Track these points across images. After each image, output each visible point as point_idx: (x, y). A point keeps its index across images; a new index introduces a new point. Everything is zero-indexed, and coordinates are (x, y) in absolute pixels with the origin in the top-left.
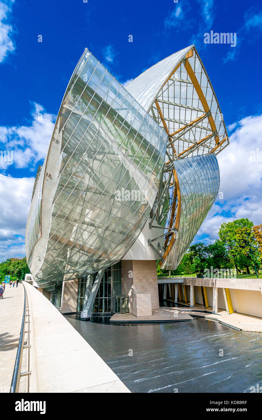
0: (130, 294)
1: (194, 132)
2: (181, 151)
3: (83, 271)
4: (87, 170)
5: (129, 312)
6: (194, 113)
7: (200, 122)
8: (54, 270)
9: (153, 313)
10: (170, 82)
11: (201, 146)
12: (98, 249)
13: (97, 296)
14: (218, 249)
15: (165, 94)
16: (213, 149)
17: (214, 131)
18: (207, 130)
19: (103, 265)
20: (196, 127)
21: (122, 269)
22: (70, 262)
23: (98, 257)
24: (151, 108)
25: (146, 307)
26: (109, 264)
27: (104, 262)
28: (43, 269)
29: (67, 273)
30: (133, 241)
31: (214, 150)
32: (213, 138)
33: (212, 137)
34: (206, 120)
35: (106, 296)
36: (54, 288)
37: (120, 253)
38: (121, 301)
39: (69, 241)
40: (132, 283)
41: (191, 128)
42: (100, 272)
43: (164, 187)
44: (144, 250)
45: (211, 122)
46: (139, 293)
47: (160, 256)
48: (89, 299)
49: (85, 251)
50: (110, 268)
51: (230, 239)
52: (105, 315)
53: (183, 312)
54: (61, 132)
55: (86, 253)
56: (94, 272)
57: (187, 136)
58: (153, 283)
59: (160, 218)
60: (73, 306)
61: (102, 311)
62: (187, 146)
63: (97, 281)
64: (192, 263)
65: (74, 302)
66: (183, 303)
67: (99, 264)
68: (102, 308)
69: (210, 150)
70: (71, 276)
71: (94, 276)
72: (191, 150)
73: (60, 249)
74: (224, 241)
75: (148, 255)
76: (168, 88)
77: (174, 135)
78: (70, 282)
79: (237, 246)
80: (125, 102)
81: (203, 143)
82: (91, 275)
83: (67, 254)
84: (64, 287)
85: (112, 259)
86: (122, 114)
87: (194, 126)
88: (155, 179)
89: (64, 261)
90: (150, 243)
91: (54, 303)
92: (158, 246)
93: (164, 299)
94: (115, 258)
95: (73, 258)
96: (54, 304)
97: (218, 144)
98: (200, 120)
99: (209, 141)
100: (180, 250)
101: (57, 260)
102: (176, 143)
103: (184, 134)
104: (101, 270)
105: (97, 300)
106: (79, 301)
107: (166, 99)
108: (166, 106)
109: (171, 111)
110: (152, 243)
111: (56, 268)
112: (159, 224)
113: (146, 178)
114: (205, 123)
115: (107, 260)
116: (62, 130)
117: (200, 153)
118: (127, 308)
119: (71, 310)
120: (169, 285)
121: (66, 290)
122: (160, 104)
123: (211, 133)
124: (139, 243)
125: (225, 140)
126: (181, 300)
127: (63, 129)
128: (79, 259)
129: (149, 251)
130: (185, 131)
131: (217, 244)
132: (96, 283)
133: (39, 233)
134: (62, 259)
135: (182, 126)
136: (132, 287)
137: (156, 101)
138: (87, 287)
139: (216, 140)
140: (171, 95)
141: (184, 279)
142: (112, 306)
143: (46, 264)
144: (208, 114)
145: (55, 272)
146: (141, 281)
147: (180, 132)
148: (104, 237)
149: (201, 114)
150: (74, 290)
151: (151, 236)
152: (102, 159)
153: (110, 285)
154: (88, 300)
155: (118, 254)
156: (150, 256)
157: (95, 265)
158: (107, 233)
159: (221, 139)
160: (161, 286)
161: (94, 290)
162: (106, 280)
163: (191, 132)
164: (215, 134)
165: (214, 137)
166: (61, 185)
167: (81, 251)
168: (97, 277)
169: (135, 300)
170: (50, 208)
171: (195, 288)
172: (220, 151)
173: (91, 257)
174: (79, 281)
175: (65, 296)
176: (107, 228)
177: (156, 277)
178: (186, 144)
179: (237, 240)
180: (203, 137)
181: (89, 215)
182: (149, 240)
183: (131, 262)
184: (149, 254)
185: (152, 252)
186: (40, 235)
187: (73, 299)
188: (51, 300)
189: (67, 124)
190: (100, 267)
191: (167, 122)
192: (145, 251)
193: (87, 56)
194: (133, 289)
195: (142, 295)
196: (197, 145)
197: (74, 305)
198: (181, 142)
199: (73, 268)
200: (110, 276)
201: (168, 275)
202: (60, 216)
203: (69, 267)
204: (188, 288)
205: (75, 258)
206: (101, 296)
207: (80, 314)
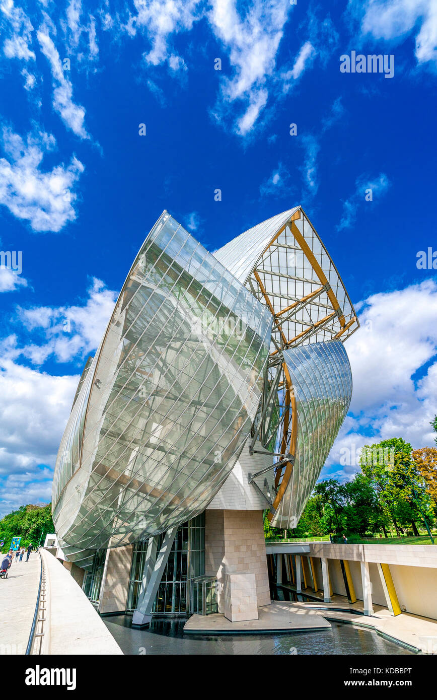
0: (219, 575)
1: (309, 311)
2: (292, 337)
3: (142, 529)
4: (158, 363)
5: (217, 612)
6: (308, 286)
7: (316, 297)
8: (95, 528)
9: (260, 613)
10: (273, 248)
11: (320, 330)
12: (169, 490)
13: (163, 579)
14: (361, 491)
15: (267, 262)
16: (338, 333)
17: (336, 309)
18: (327, 308)
19: (176, 519)
20: (311, 304)
21: (206, 526)
22: (122, 514)
23: (167, 503)
24: (249, 279)
25: (248, 601)
26: (185, 517)
27: (176, 513)
28: (77, 525)
29: (115, 534)
30: (223, 477)
31: (340, 334)
32: (336, 319)
33: (334, 317)
34: (325, 295)
35: (178, 579)
36: (92, 562)
37: (202, 497)
38: (204, 589)
39: (123, 476)
40: (223, 554)
41: (304, 306)
42: (170, 531)
43: (269, 388)
44: (243, 491)
45: (332, 297)
46: (235, 572)
47: (269, 503)
48: (148, 583)
49: (146, 493)
50: (186, 524)
51: (378, 472)
52: (175, 618)
53: (312, 612)
54: (124, 311)
55: (148, 498)
56: (160, 532)
57: (299, 316)
58: (258, 554)
59: (266, 437)
60: (120, 598)
61: (170, 610)
62: (300, 330)
63: (163, 550)
64: (321, 516)
65: (123, 590)
66: (312, 594)
67: (169, 518)
68: (170, 604)
69: (334, 335)
70: (121, 540)
71: (160, 539)
72: (306, 334)
73: (107, 489)
74: (369, 476)
75: (249, 501)
76: (270, 255)
77: (281, 314)
78: (118, 551)
79: (391, 485)
80: (213, 272)
81: (322, 326)
82: (154, 536)
83: (118, 498)
84: (109, 561)
85: (190, 509)
86: (209, 287)
87: (309, 303)
88: (256, 377)
89: (111, 512)
90: (252, 478)
91: (88, 592)
92: (265, 485)
93: (277, 585)
94: (196, 506)
95: (128, 505)
96: (87, 595)
97: (345, 326)
98: (316, 294)
99: (331, 323)
100: (300, 492)
101: (100, 509)
102: (284, 326)
103: (295, 313)
104: (172, 529)
105: (162, 586)
106: (132, 587)
107: (268, 269)
108: (268, 277)
109: (276, 284)
110: (255, 480)
111: (99, 524)
112: (265, 448)
113: (243, 375)
114: (323, 298)
115: (182, 509)
116: (125, 308)
117: (320, 339)
118: (213, 603)
119: (117, 607)
120: (285, 555)
121: (111, 566)
122: (261, 275)
123: (333, 312)
124: (235, 480)
125: (354, 321)
126: (308, 586)
127: (127, 307)
128: (136, 508)
129: (250, 493)
130: (297, 309)
131: (358, 482)
132: (162, 553)
133: (76, 462)
134: (110, 507)
135: (292, 303)
136: (224, 561)
137: (255, 271)
138: (146, 560)
139: (340, 321)
140: (275, 264)
141: (311, 545)
142: (189, 600)
143: (82, 516)
144: (326, 287)
145: (95, 532)
146: (237, 549)
147: (290, 311)
148: (179, 470)
149: (316, 288)
150: (125, 566)
151: (253, 468)
152: (180, 348)
153: (185, 556)
154: (148, 587)
155: (200, 499)
156: (252, 502)
157: (162, 519)
158: (184, 462)
159: (347, 321)
160: (271, 559)
161: (158, 566)
162: (179, 548)
163: (305, 310)
164: (339, 313)
165: (337, 317)
166: (118, 386)
167: (141, 494)
168: (164, 541)
169: (227, 586)
170: (99, 420)
171: (330, 562)
172: (348, 336)
173: (156, 504)
174: (134, 549)
175: (109, 576)
176: (183, 455)
177: (264, 542)
178: (299, 327)
179: (390, 474)
180: (323, 317)
181: (158, 433)
182: (249, 475)
183: (220, 514)
184: (251, 499)
185: (256, 496)
186: (78, 465)
187: (122, 585)
188: (84, 585)
189: (133, 301)
190: (171, 522)
191: (270, 298)
192: (243, 494)
193: (165, 219)
194: (224, 565)
195: (240, 576)
196: (314, 328)
197: (122, 596)
198: (292, 325)
199: (126, 524)
200: (186, 539)
201: (284, 538)
202: (113, 435)
203: (120, 521)
204: (317, 562)
205: (131, 507)
206: (170, 578)
207: (132, 615)
